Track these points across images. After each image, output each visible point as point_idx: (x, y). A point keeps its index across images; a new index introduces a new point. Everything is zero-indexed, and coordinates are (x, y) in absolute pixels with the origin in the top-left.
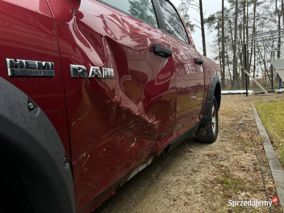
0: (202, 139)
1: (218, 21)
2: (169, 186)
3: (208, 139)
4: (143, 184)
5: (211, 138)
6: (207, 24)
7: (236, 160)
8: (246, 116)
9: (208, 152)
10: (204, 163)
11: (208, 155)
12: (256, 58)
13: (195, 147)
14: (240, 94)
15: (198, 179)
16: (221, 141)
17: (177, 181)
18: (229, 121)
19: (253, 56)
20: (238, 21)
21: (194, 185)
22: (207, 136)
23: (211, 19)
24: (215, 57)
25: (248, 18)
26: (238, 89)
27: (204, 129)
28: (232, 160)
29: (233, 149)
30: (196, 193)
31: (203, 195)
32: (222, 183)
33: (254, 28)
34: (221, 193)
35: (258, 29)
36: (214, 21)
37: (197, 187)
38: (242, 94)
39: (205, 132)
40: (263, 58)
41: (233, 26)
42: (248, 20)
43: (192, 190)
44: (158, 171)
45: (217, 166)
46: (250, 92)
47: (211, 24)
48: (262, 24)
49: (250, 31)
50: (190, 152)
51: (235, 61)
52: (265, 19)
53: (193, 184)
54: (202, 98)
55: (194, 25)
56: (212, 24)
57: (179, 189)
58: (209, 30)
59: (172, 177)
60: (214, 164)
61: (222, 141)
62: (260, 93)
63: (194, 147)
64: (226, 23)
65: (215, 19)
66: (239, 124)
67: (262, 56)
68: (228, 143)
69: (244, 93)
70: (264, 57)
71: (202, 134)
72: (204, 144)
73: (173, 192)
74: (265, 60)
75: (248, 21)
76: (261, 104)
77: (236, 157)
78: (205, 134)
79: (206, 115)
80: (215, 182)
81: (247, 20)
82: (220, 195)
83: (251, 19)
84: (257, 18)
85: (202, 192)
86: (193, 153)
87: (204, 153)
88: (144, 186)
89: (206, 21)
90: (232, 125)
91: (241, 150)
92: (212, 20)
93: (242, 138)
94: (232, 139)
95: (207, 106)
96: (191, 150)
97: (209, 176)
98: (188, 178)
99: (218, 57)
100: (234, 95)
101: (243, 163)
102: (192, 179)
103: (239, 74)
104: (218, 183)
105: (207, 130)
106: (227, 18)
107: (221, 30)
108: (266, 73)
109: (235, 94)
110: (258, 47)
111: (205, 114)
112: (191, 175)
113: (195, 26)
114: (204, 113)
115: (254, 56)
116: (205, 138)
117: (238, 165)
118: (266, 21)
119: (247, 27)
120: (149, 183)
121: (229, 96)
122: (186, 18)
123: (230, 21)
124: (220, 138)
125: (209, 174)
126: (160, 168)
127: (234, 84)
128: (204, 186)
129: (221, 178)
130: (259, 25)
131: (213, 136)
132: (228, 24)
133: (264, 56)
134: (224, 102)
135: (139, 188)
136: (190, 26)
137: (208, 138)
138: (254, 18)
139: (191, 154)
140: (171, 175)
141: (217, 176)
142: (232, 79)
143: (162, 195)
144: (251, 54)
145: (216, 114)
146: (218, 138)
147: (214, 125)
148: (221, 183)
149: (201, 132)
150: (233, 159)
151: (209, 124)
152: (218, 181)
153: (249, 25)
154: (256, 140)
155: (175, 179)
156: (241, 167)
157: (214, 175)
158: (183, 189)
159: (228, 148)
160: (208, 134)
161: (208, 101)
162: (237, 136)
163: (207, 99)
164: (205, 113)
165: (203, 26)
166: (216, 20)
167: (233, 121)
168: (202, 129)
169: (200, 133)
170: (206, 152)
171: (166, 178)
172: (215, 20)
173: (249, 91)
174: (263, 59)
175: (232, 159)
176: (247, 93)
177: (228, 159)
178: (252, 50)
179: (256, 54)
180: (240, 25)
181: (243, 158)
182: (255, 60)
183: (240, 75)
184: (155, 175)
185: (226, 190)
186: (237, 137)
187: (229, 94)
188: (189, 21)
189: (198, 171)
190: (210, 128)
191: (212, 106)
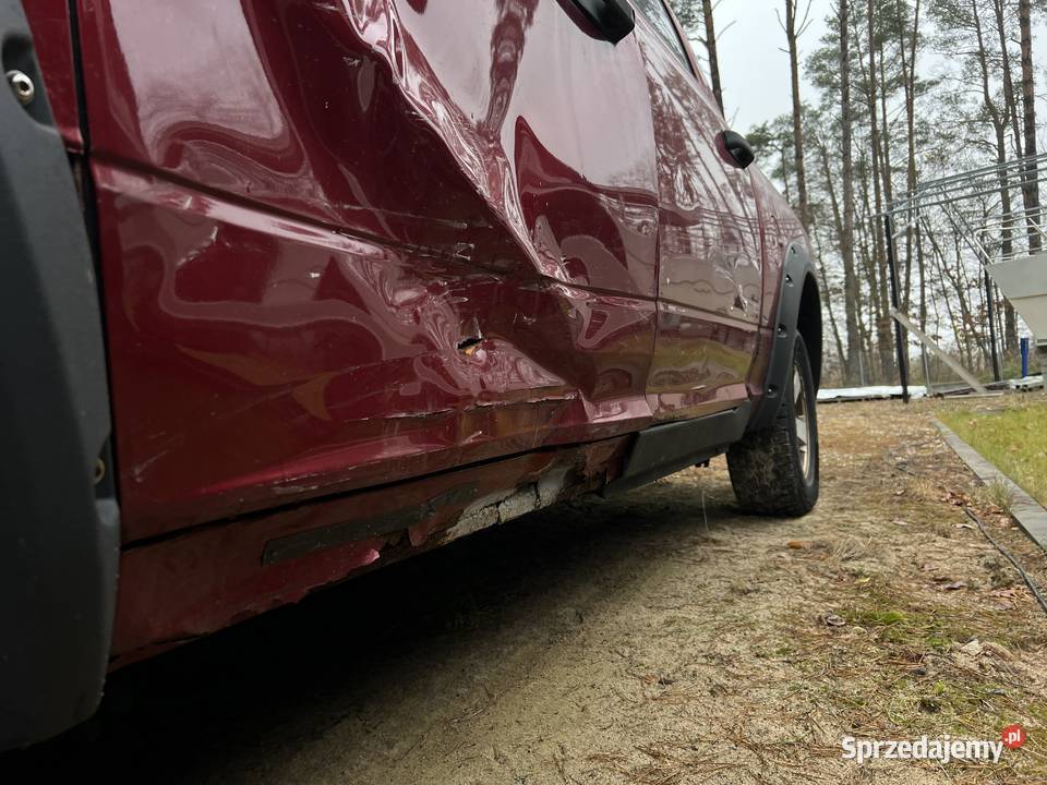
0: (758, 499)
1: (780, 147)
2: (637, 640)
3: (783, 495)
4: (521, 638)
5: (796, 492)
7: (910, 560)
8: (918, 447)
9: (789, 540)
10: (778, 568)
11: (790, 547)
12: (927, 276)
13: (734, 528)
14: (879, 398)
15: (762, 613)
16: (834, 510)
17: (669, 623)
18: (853, 460)
19: (915, 269)
20: (854, 148)
21: (747, 632)
22: (779, 483)
23: (756, 142)
25: (887, 137)
26: (870, 383)
27: (767, 451)
28: (892, 559)
29: (890, 528)
30: (758, 656)
31: (790, 659)
33: (912, 173)
34: (874, 649)
35: (926, 173)
36: (768, 148)
37: (761, 638)
38: (885, 399)
40: (952, 273)
41: (836, 166)
42: (886, 145)
43: (742, 648)
44: (584, 599)
45: (836, 577)
46: (916, 391)
48: (940, 158)
49: (899, 182)
51: (853, 285)
52: (950, 138)
53: (742, 628)
56: (762, 158)
57: (682, 646)
59: (645, 613)
60: (822, 570)
61: (842, 509)
62: (956, 393)
63: (727, 528)
64: (809, 156)
65: (769, 139)
67: (949, 267)
68: (864, 513)
69: (893, 397)
70: (958, 270)
71: (760, 475)
72: (770, 521)
73: (657, 656)
74: (959, 278)
75: (887, 149)
76: (966, 420)
77: (910, 548)
79: (772, 387)
80: (836, 620)
81: (883, 143)
82: (868, 656)
83: (900, 141)
84: (919, 137)
85: (784, 652)
86: (726, 545)
87: (772, 543)
88: (524, 643)
90: (870, 468)
91: (922, 530)
92: (759, 146)
93: (921, 500)
94: (878, 502)
95: (773, 353)
96: (716, 536)
97: (806, 602)
98: (715, 612)
100: (858, 403)
101: (945, 568)
102: (736, 614)
103: (871, 331)
104: (849, 621)
105: (776, 458)
106: (813, 141)
107: (793, 179)
108: (968, 326)
109: (859, 399)
110: (931, 235)
111: (767, 383)
112: (731, 602)
114: (765, 379)
115: (918, 269)
116: (772, 491)
117: (923, 574)
118: (952, 147)
119: (887, 171)
120: (547, 636)
121: (840, 407)
123: (823, 151)
124: (829, 501)
125: (806, 598)
126: (595, 590)
127: (851, 369)
128: (793, 632)
129: (863, 606)
130: (931, 160)
131: (802, 487)
132: (818, 161)
133: (955, 264)
134: (823, 419)
135: (506, 650)
137: (786, 492)
138: (911, 137)
139: (715, 548)
140: (643, 608)
141: (842, 601)
142: (845, 354)
143: (608, 667)
144: (908, 262)
145: (809, 404)
147: (804, 449)
148: (863, 624)
149: (753, 467)
150: (899, 557)
151: (787, 433)
152: (851, 616)
153: (891, 164)
154: (976, 501)
155: (662, 617)
156: (936, 580)
157: (830, 600)
158: (702, 646)
159: (868, 527)
160: (781, 472)
161: (779, 333)
162: (899, 493)
163: (772, 318)
164: (769, 377)
166: (776, 143)
167: (870, 460)
168: (759, 455)
169: (753, 473)
170: (779, 540)
171: (621, 619)
172: (770, 143)
173: (911, 389)
174: (953, 278)
175: (894, 555)
176: (905, 397)
177: (875, 554)
178: (909, 250)
179: (925, 262)
180: (861, 165)
181: (941, 552)
182: (923, 286)
183: (874, 338)
184: (573, 610)
185: (892, 641)
186: (897, 498)
187: (839, 400)
189: (757, 591)
190: (790, 448)
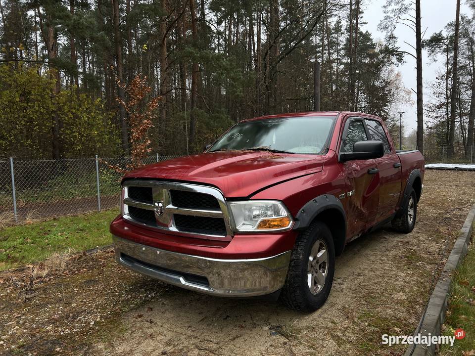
0: (397, 229)
1: (447, 44)
5: (407, 228)
6: (427, 48)
7: (425, 247)
8: (460, 209)
9: (402, 240)
10: (397, 246)
11: (401, 241)
16: (417, 232)
18: (434, 213)
21: (387, 257)
22: (402, 226)
23: (436, 40)
24: (438, 104)
28: (422, 247)
29: (426, 239)
32: (408, 257)
34: (406, 261)
36: (441, 44)
37: (389, 258)
39: (401, 222)
45: (407, 249)
47: (435, 49)
50: (386, 238)
54: (399, 194)
55: (405, 52)
56: (437, 49)
58: (430, 58)
60: (405, 247)
65: (442, 39)
66: (445, 218)
68: (423, 234)
71: (398, 224)
77: (427, 245)
78: (401, 224)
79: (402, 207)
80: (402, 257)
85: (392, 260)
86: (388, 239)
87: (398, 240)
89: (426, 43)
90: (436, 219)
91: (433, 241)
92: (437, 42)
93: (440, 232)
94: (429, 231)
95: (403, 200)
98: (382, 253)
99: (443, 104)
101: (431, 250)
102: (386, 254)
106: (466, 35)
109: (465, 170)
112: (385, 252)
113: (406, 54)
114: (401, 205)
116: (401, 228)
117: (426, 250)
122: (391, 41)
125: (399, 252)
128: (394, 258)
129: (408, 255)
131: (408, 226)
136: (397, 55)
137: (404, 228)
139: (386, 240)
140: (370, 251)
141: (405, 254)
143: (364, 259)
145: (414, 206)
146: (415, 229)
149: (396, 222)
151: (405, 216)
152: (405, 256)
154: (453, 234)
155: (373, 253)
156: (428, 252)
159: (421, 239)
160: (403, 224)
162: (436, 229)
163: (403, 193)
165: (421, 53)
166: (445, 41)
167: (439, 214)
168: (398, 220)
170: (400, 239)
172: (442, 41)
177: (418, 245)
181: (433, 247)
186: (434, 231)
187: (456, 169)
188: (396, 46)
189: (391, 250)
190: (406, 219)
191: (410, 198)
